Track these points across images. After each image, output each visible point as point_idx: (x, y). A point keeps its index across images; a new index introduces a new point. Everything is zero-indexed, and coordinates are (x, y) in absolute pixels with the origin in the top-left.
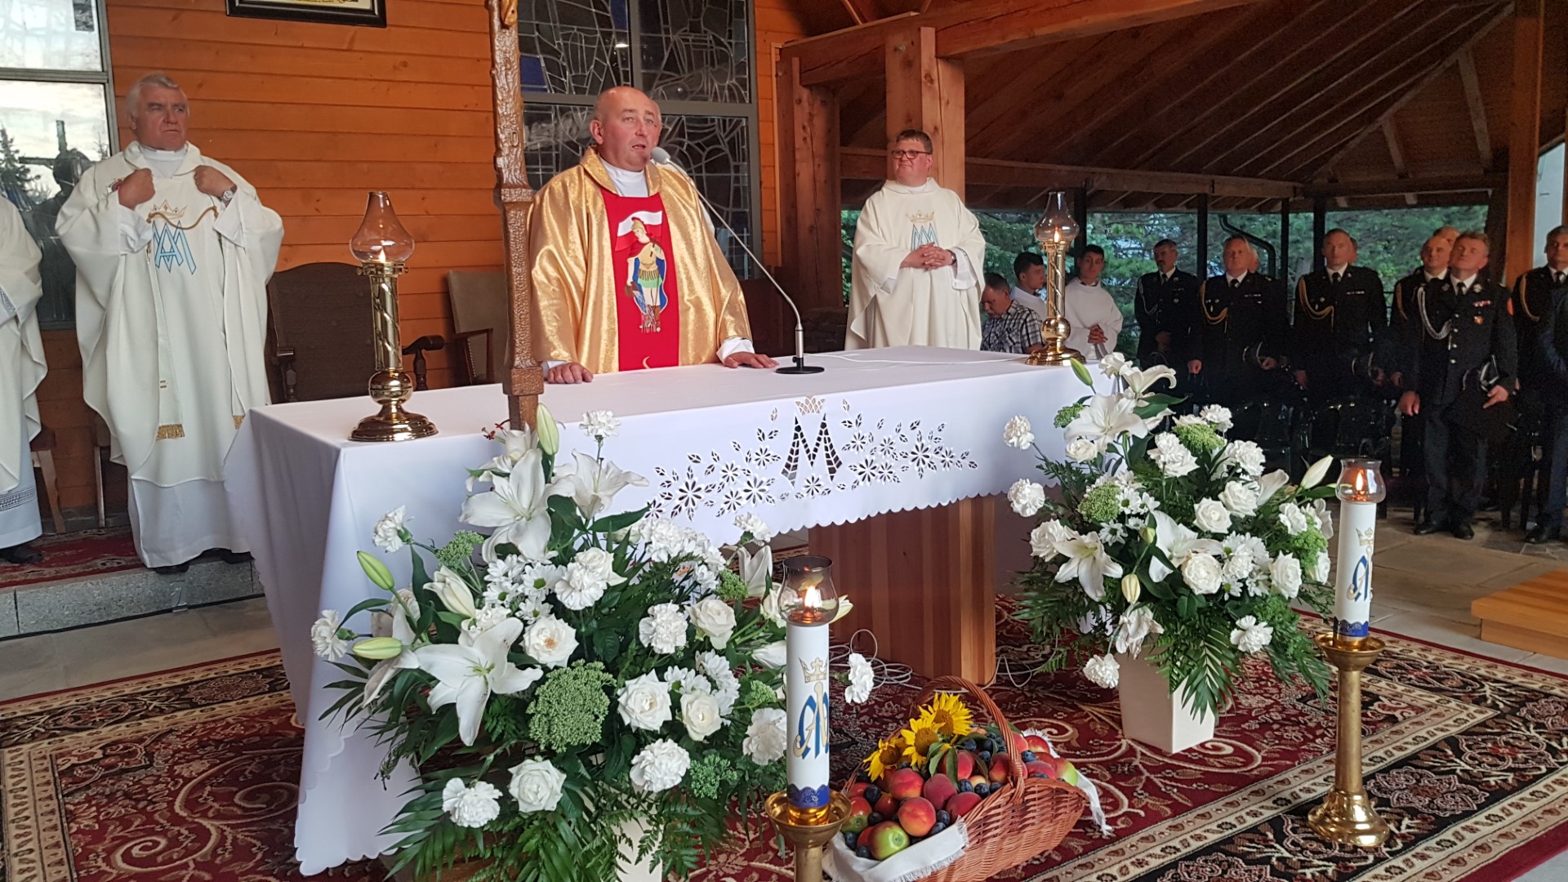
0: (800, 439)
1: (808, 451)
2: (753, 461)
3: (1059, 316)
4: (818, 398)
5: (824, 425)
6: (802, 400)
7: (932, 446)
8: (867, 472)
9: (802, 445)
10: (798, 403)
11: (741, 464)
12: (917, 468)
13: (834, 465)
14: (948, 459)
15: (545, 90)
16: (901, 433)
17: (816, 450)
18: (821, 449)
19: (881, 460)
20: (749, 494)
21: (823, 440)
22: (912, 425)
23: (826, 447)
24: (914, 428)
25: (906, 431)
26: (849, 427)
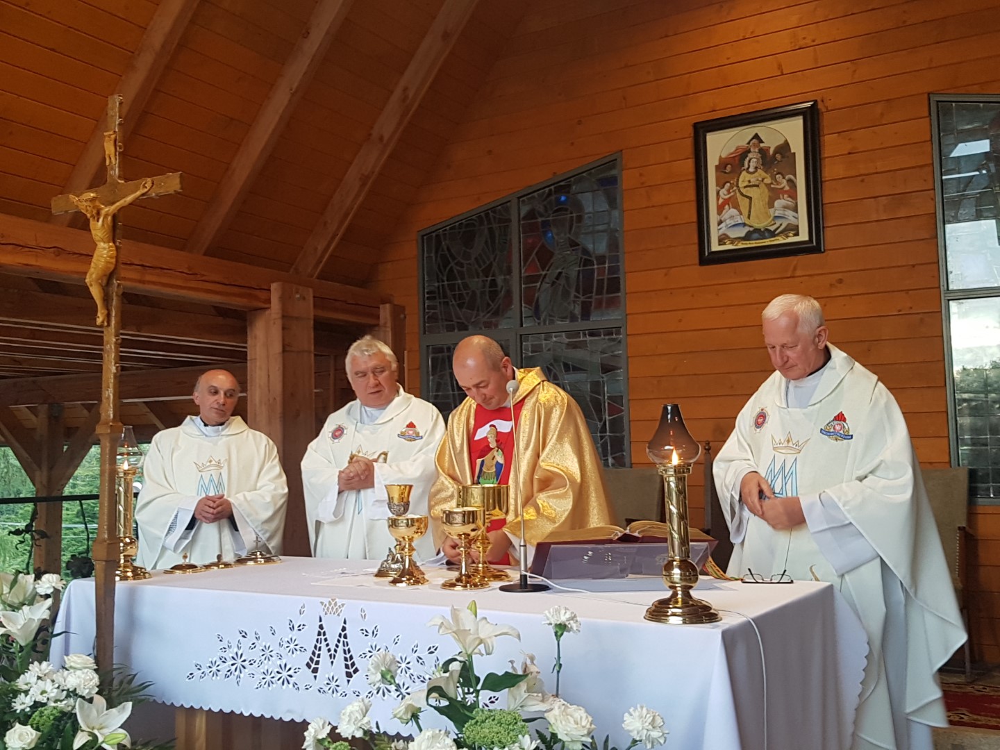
0: (323, 637)
1: (329, 650)
6: (326, 600)
9: (324, 644)
10: (322, 603)
11: (276, 649)
13: (351, 669)
16: (417, 654)
18: (340, 650)
20: (279, 676)
21: (341, 642)
22: (430, 649)
23: (344, 651)
24: (432, 653)
25: (424, 654)
26: (366, 635)
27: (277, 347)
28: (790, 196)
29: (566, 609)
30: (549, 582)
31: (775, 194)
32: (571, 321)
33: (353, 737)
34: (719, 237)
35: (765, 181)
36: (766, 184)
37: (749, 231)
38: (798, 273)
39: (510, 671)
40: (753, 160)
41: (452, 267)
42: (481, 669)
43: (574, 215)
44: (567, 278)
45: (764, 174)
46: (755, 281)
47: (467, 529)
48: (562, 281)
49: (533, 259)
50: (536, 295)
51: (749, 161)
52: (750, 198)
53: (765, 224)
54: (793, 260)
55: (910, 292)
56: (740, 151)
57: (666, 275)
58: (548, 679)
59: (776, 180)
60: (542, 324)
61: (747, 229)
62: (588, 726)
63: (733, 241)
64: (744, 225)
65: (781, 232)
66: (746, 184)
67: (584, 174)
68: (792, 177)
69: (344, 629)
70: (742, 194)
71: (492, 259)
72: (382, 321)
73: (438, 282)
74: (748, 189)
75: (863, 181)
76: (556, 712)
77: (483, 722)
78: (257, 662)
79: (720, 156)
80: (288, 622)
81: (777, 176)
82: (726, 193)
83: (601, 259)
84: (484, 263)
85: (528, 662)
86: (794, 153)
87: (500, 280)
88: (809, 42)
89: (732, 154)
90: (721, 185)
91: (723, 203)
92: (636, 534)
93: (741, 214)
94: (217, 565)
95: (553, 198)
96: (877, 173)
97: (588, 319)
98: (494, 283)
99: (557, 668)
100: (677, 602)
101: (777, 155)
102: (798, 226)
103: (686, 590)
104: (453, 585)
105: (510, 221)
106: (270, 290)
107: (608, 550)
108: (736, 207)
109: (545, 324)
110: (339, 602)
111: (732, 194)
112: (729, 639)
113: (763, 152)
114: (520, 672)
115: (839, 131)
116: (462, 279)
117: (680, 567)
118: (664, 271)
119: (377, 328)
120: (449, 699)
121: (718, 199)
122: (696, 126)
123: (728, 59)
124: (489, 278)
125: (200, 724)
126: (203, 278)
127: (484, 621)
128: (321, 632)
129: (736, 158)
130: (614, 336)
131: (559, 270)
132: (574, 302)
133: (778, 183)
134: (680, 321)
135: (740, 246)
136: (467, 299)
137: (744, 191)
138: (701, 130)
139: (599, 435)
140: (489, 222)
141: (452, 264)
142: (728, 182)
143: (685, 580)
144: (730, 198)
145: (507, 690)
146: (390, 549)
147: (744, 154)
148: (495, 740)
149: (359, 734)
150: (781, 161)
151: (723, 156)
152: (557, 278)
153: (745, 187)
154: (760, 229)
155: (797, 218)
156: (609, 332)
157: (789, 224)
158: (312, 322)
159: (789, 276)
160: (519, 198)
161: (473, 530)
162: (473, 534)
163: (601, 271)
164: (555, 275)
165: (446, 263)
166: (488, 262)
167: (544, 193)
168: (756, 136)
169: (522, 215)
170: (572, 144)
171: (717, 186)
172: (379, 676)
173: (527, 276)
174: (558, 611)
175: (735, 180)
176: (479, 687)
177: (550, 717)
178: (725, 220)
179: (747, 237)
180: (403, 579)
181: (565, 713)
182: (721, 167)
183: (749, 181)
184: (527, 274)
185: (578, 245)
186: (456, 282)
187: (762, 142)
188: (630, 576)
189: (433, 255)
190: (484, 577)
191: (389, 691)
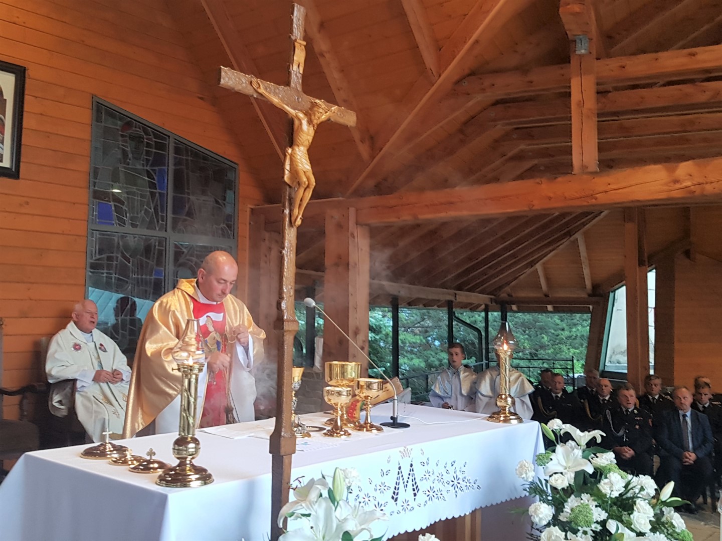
0: (400, 475)
1: (404, 483)
2: (378, 490)
3: (508, 393)
4: (409, 447)
5: (411, 465)
6: (402, 449)
7: (461, 476)
8: (432, 494)
9: (401, 478)
10: (400, 451)
11: (372, 493)
12: (454, 491)
13: (416, 489)
14: (468, 484)
15: (113, 224)
16: (447, 468)
17: (407, 482)
18: (410, 481)
19: (437, 486)
21: (411, 475)
23: (412, 480)
68: (3, 117)
75: (49, 137)
86: (6, 100)
96: (58, 135)
128: (400, 471)
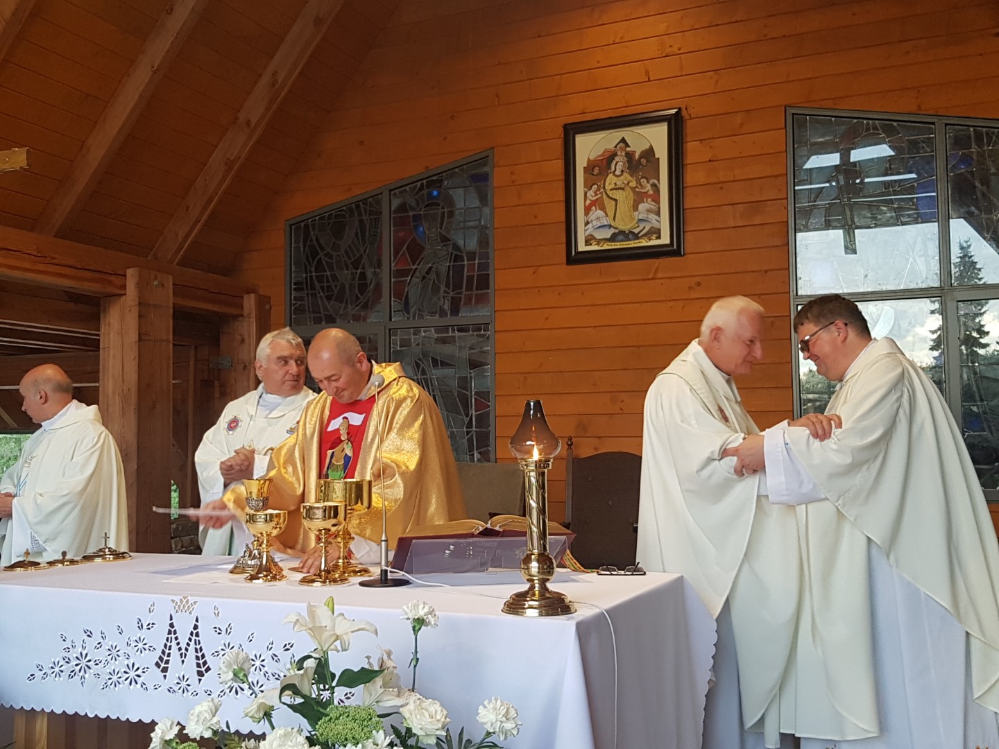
0: (173, 636)
1: (180, 649)
6: (177, 598)
9: (174, 642)
10: (173, 601)
11: (124, 649)
13: (203, 669)
16: (273, 651)
18: (192, 649)
20: (127, 676)
21: (193, 641)
22: (285, 645)
23: (196, 649)
24: (288, 650)
25: (278, 650)
26: (219, 633)
27: (133, 336)
28: (653, 200)
29: (424, 603)
30: (409, 577)
31: (639, 197)
32: (441, 316)
33: (202, 737)
34: (586, 238)
35: (630, 184)
36: (631, 188)
37: (614, 233)
38: (659, 275)
39: (367, 666)
40: (619, 164)
41: (320, 259)
42: (337, 666)
43: (446, 210)
44: (438, 274)
45: (629, 178)
46: (619, 281)
47: (328, 524)
48: (433, 276)
49: (404, 251)
50: (406, 290)
51: (616, 165)
52: (616, 201)
53: (630, 226)
54: (655, 262)
55: (763, 297)
56: (608, 154)
57: (534, 273)
58: (405, 674)
59: (641, 185)
60: (411, 319)
61: (612, 231)
62: (443, 719)
63: (599, 242)
64: (610, 226)
65: (645, 235)
66: (613, 186)
67: (456, 170)
68: (656, 182)
69: (196, 627)
70: (608, 196)
71: (362, 252)
72: (246, 311)
73: (306, 273)
74: (614, 191)
75: (721, 188)
76: (411, 706)
77: (337, 718)
78: (103, 662)
79: (589, 158)
80: (137, 620)
81: (642, 180)
82: (593, 194)
83: (471, 256)
84: (354, 255)
85: (385, 657)
86: (658, 159)
87: (369, 273)
88: (675, 50)
89: (600, 156)
90: (588, 186)
91: (590, 204)
92: (497, 528)
93: (607, 216)
94: (62, 562)
95: (425, 192)
96: (734, 181)
97: (458, 315)
98: (363, 276)
99: (414, 662)
100: (534, 595)
101: (642, 160)
102: (660, 230)
103: (543, 582)
104: (313, 581)
105: (381, 213)
106: (125, 276)
107: (470, 544)
108: (603, 208)
109: (414, 318)
110: (191, 600)
111: (599, 196)
112: (583, 631)
113: (630, 156)
114: (376, 668)
115: (701, 138)
116: (331, 269)
117: (538, 561)
118: (534, 269)
119: (241, 319)
120: (303, 696)
121: (585, 201)
122: (566, 127)
123: (598, 62)
124: (359, 271)
125: (42, 727)
126: (54, 261)
127: (341, 618)
128: (172, 630)
129: (604, 162)
130: (482, 332)
131: (430, 265)
132: (444, 297)
133: (642, 187)
134: (547, 319)
135: (606, 247)
136: (336, 292)
137: (610, 193)
138: (571, 131)
139: (465, 430)
140: (360, 214)
141: (321, 254)
142: (594, 184)
143: (543, 573)
144: (597, 199)
145: (363, 685)
146: (247, 545)
147: (610, 157)
148: (349, 736)
149: (208, 734)
150: (646, 166)
151: (591, 158)
152: (428, 273)
153: (611, 190)
154: (625, 232)
155: (660, 222)
156: (477, 328)
157: (652, 227)
158: (171, 310)
159: (650, 277)
160: (390, 191)
161: (334, 525)
162: (333, 529)
163: (471, 267)
164: (426, 270)
165: (314, 253)
166: (358, 256)
167: (416, 186)
168: (623, 140)
169: (392, 209)
170: (445, 138)
171: (584, 187)
172: (231, 675)
173: (397, 270)
174: (416, 606)
175: (602, 182)
176: (334, 684)
177: (405, 712)
178: (592, 221)
179: (613, 239)
180: (260, 575)
181: (420, 708)
182: (589, 169)
183: (615, 184)
184: (397, 268)
185: (449, 240)
186: (325, 274)
187: (627, 145)
188: (490, 569)
189: (301, 245)
190: (344, 573)
191: (243, 690)
